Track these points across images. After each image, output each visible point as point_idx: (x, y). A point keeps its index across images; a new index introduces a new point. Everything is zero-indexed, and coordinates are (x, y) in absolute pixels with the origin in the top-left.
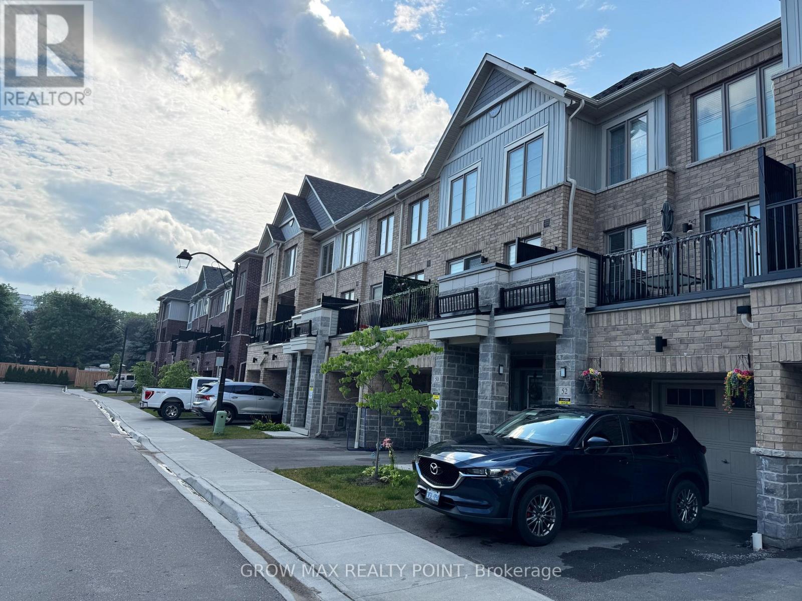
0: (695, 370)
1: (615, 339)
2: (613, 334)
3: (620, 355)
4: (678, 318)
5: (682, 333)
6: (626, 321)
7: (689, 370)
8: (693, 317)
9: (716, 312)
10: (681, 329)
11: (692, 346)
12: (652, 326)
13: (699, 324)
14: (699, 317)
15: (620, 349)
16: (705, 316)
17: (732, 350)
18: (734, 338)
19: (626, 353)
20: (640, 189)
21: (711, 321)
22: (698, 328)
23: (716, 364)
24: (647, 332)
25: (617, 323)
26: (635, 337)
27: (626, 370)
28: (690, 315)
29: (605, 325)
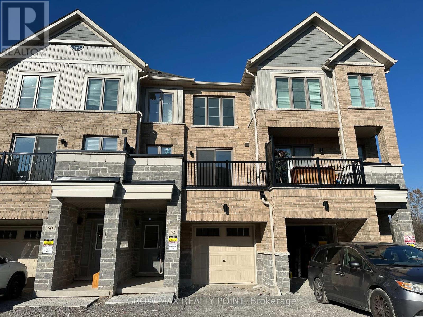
0: (240, 220)
1: (198, 204)
2: (197, 201)
3: (202, 212)
4: (232, 196)
5: (234, 203)
6: (205, 195)
7: (238, 220)
8: (239, 196)
9: (249, 195)
10: (233, 202)
11: (238, 210)
12: (219, 199)
13: (242, 200)
14: (242, 197)
15: (201, 209)
16: (244, 197)
17: (256, 212)
18: (256, 207)
19: (204, 211)
20: (170, 129)
21: (247, 199)
22: (241, 202)
23: (249, 218)
24: (216, 201)
25: (200, 196)
26: (210, 203)
27: (205, 220)
28: (238, 196)
29: (193, 196)
